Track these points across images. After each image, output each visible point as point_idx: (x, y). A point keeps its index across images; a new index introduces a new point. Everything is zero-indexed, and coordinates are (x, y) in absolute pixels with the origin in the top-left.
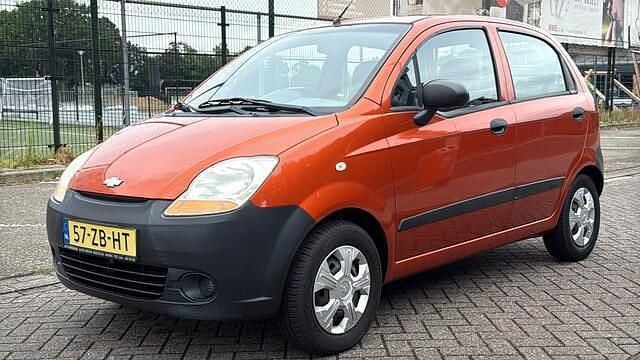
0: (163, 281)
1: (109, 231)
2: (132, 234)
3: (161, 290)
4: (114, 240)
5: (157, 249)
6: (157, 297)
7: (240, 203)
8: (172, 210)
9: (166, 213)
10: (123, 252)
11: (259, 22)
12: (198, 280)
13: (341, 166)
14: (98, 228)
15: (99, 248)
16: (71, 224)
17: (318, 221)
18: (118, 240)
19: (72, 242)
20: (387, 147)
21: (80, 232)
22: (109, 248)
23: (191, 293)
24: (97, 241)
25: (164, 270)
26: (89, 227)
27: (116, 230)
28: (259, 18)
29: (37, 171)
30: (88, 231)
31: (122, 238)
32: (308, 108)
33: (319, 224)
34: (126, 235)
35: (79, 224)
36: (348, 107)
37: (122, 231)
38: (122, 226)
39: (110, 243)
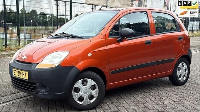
0: (35, 87)
1: (22, 72)
2: (27, 73)
3: (35, 89)
4: (23, 75)
5: (33, 78)
6: (34, 91)
7: (57, 65)
8: (38, 66)
9: (36, 67)
10: (25, 78)
11: (65, 4)
12: (44, 87)
13: (90, 55)
14: (19, 71)
15: (19, 77)
16: (13, 69)
17: (81, 70)
18: (24, 75)
19: (13, 75)
20: (106, 49)
21: (15, 72)
22: (22, 77)
23: (42, 91)
24: (19, 75)
25: (35, 84)
26: (17, 70)
27: (23, 72)
28: (65, 3)
29: (3, 54)
30: (17, 72)
31: (25, 74)
32: (82, 37)
33: (81, 71)
34: (26, 73)
35: (15, 70)
36: (95, 37)
37: (25, 72)
38: (25, 71)
39: (22, 75)
